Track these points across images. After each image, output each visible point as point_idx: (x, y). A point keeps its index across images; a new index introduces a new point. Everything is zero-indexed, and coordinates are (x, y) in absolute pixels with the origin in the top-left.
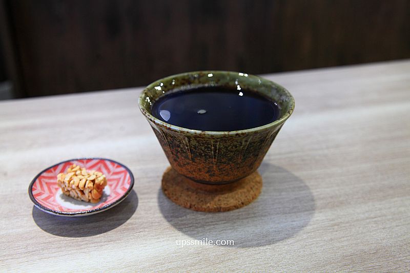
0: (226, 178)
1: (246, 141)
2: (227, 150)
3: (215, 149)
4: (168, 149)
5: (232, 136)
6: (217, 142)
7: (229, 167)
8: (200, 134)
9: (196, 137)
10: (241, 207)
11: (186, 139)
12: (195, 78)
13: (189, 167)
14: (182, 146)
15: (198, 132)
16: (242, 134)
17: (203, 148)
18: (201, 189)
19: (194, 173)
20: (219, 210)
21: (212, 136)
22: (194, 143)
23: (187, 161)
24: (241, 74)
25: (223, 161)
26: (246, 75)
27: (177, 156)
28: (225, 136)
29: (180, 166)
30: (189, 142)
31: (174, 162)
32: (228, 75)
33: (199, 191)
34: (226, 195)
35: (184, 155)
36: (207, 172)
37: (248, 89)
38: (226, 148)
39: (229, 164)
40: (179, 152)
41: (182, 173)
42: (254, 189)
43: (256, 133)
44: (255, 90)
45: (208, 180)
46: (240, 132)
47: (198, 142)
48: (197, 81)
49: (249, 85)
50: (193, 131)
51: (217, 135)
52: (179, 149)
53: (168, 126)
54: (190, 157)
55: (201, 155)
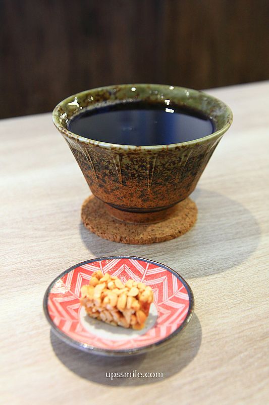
0: (161, 203)
1: (186, 156)
2: (164, 167)
3: (151, 167)
4: (92, 173)
5: (171, 150)
6: (153, 158)
7: (164, 188)
8: (135, 150)
9: (130, 153)
10: (178, 236)
11: (118, 157)
12: (110, 94)
13: (117, 193)
14: (110, 167)
15: (133, 147)
16: (183, 147)
17: (137, 167)
18: (130, 220)
19: (124, 199)
20: (154, 241)
21: (149, 151)
22: (126, 161)
23: (117, 185)
25: (159, 181)
27: (105, 182)
28: (163, 150)
29: (106, 192)
30: (121, 160)
31: (99, 188)
32: (149, 88)
33: (128, 221)
34: (159, 225)
35: (113, 178)
36: (141, 197)
38: (163, 165)
39: (165, 185)
40: (106, 175)
41: (109, 202)
42: (189, 216)
43: (197, 145)
44: (182, 103)
45: (140, 207)
46: (179, 145)
47: (131, 160)
48: (113, 97)
50: (126, 147)
51: (154, 150)
52: (107, 172)
53: (96, 143)
54: (120, 180)
55: (133, 176)
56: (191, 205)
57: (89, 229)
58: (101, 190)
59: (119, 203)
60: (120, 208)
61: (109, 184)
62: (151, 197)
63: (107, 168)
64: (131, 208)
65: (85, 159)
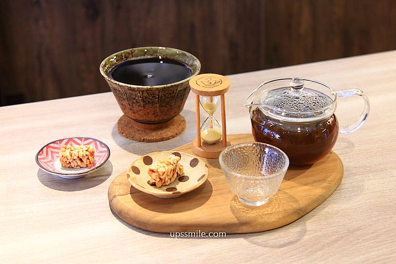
1: (177, 90)
3: (159, 97)
4: (125, 102)
5: (168, 87)
6: (160, 92)
7: (166, 109)
8: (150, 88)
9: (147, 90)
10: (176, 136)
11: (141, 93)
13: (140, 113)
14: (137, 98)
16: (175, 85)
17: (151, 97)
19: (144, 116)
20: (162, 140)
21: (157, 88)
22: (145, 94)
23: (140, 108)
24: (160, 48)
25: (163, 104)
26: (164, 48)
27: (133, 107)
28: (165, 88)
29: (134, 113)
30: (142, 94)
31: (130, 111)
32: (151, 49)
33: (146, 130)
34: (164, 131)
35: (138, 104)
36: (153, 114)
37: (167, 58)
38: (165, 96)
39: (166, 107)
40: (134, 103)
41: (136, 118)
42: (181, 125)
43: (182, 83)
44: (172, 58)
45: (153, 120)
46: (173, 84)
47: (148, 94)
48: (131, 56)
49: (166, 55)
50: (145, 87)
51: (160, 88)
52: (135, 101)
53: (129, 86)
54: (142, 105)
55: (149, 102)
56: (182, 119)
57: (124, 136)
58: (130, 112)
59: (142, 119)
60: (141, 122)
61: (136, 108)
62: (159, 114)
63: (134, 99)
64: (149, 121)
65: (122, 94)
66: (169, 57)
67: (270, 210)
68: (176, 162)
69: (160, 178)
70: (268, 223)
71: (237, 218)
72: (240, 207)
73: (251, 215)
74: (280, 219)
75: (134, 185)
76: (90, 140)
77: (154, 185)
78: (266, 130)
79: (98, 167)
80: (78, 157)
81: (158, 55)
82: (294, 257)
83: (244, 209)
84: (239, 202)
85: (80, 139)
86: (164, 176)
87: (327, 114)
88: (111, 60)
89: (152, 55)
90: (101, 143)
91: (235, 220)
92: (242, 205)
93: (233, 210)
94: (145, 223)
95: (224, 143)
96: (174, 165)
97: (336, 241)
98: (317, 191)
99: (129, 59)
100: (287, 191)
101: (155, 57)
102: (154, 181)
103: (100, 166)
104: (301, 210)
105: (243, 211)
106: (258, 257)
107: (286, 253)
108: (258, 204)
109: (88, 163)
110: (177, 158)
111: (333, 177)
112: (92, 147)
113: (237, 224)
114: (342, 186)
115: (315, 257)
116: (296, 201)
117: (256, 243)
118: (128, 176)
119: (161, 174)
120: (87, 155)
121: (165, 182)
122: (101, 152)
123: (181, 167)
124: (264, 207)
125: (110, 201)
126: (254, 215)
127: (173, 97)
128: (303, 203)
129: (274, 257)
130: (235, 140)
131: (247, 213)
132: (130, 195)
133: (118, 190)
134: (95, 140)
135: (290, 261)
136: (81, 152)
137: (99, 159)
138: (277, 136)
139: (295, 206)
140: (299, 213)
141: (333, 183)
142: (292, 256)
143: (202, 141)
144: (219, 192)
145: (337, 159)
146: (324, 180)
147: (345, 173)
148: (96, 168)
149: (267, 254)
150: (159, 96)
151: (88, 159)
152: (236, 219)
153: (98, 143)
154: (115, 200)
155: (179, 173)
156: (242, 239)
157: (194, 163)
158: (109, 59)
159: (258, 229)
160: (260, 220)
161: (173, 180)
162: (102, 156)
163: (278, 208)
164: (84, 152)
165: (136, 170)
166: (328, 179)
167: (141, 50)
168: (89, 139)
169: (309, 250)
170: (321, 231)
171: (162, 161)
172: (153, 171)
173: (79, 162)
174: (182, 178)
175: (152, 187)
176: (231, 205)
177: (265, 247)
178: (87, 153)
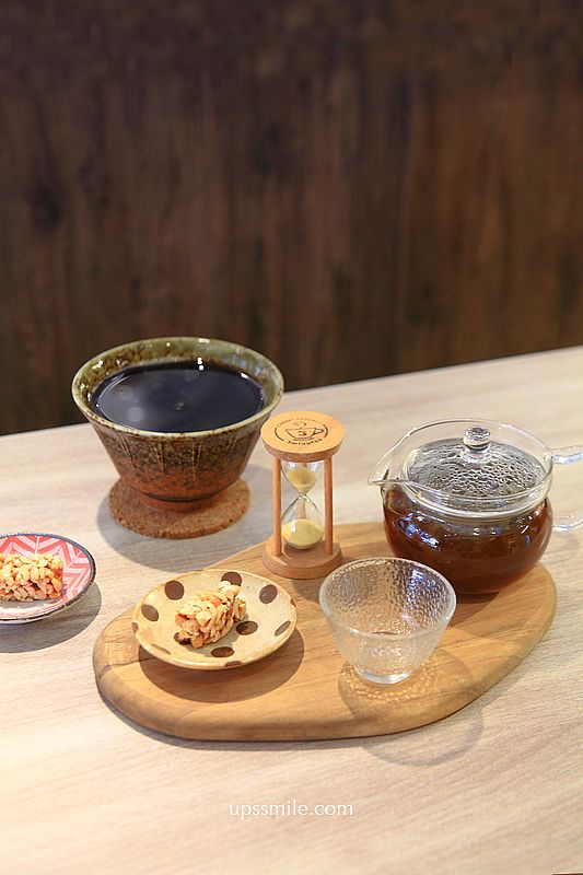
0: (209, 490)
2: (210, 452)
3: (197, 454)
4: (127, 461)
5: (217, 435)
6: (199, 444)
7: (212, 473)
8: (179, 438)
9: (173, 442)
11: (160, 445)
12: (134, 353)
13: (158, 482)
14: (150, 455)
15: (177, 435)
16: (230, 431)
17: (180, 454)
19: (166, 488)
21: (194, 438)
22: (169, 449)
23: (158, 473)
24: (201, 340)
25: (205, 467)
27: (143, 471)
28: (209, 436)
29: (144, 481)
30: (163, 449)
32: (181, 342)
34: (206, 514)
35: (153, 466)
36: (184, 485)
37: (212, 361)
38: (209, 450)
39: (212, 470)
40: (144, 463)
43: (245, 426)
45: (183, 495)
46: (226, 429)
47: (175, 448)
48: (137, 357)
49: (212, 355)
50: (170, 435)
52: (147, 460)
54: (162, 468)
55: (176, 463)
58: (137, 479)
59: (159, 493)
60: (159, 498)
61: (149, 472)
62: (196, 484)
63: (146, 456)
65: (120, 446)
66: (216, 359)
67: (415, 691)
68: (232, 598)
69: (200, 631)
70: (411, 718)
71: (351, 709)
72: (357, 687)
73: (379, 702)
74: (433, 707)
75: (147, 648)
76: (53, 541)
77: (186, 642)
78: (411, 528)
79: (71, 602)
80: (29, 581)
81: (194, 353)
82: (457, 783)
83: (364, 690)
84: (356, 675)
85: (32, 536)
86: (208, 628)
87: (534, 498)
88: (94, 368)
89: (181, 355)
90: (77, 546)
91: (348, 714)
92: (361, 680)
93: (344, 692)
94: (170, 724)
95: (328, 548)
96: (229, 603)
97: (537, 748)
98: (506, 648)
99: (133, 365)
100: (448, 649)
101: (189, 358)
102: (188, 637)
103: (75, 600)
104: (473, 688)
105: (363, 695)
106: (389, 786)
107: (444, 776)
108: (394, 679)
109: (50, 592)
110: (234, 588)
111: (537, 616)
112: (58, 560)
113: (351, 721)
114: (553, 632)
115: (498, 783)
116: (465, 670)
117: (386, 757)
118: (135, 627)
119: (203, 625)
120: (47, 577)
121: (209, 638)
122: (77, 566)
123: (242, 605)
124: (404, 684)
125: (98, 677)
126: (384, 703)
127: (226, 453)
128: (478, 674)
129: (421, 784)
130: (349, 536)
131: (372, 698)
132: (138, 663)
133: (114, 653)
134: (63, 540)
135: (451, 792)
136: (35, 569)
137: (72, 583)
138: (433, 541)
139: (463, 680)
140: (469, 694)
141: (536, 629)
142: (454, 782)
143: (284, 543)
144: (317, 653)
145: (546, 579)
146: (519, 625)
147: (560, 604)
148: (68, 604)
149: (408, 778)
150: (196, 451)
151: (50, 583)
152: (349, 712)
153: (70, 546)
154: (108, 675)
155: (238, 617)
156: (360, 748)
157: (268, 595)
158: (91, 366)
159: (391, 728)
160: (396, 712)
161: (225, 631)
162: (79, 574)
163: (430, 687)
164: (42, 569)
165: (151, 613)
166: (529, 623)
167: (158, 344)
168: (51, 536)
169: (486, 769)
170: (509, 728)
171: (204, 595)
172: (185, 617)
173: (31, 591)
174: (244, 627)
175: (183, 648)
176: (340, 683)
177: (403, 764)
178: (49, 572)
